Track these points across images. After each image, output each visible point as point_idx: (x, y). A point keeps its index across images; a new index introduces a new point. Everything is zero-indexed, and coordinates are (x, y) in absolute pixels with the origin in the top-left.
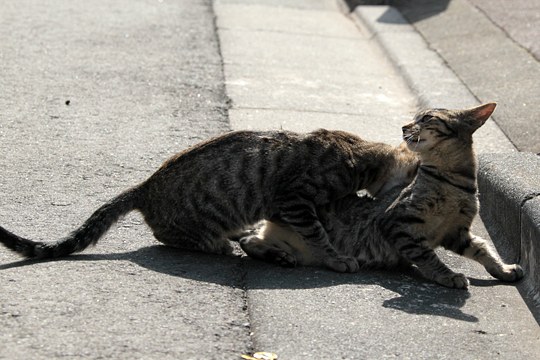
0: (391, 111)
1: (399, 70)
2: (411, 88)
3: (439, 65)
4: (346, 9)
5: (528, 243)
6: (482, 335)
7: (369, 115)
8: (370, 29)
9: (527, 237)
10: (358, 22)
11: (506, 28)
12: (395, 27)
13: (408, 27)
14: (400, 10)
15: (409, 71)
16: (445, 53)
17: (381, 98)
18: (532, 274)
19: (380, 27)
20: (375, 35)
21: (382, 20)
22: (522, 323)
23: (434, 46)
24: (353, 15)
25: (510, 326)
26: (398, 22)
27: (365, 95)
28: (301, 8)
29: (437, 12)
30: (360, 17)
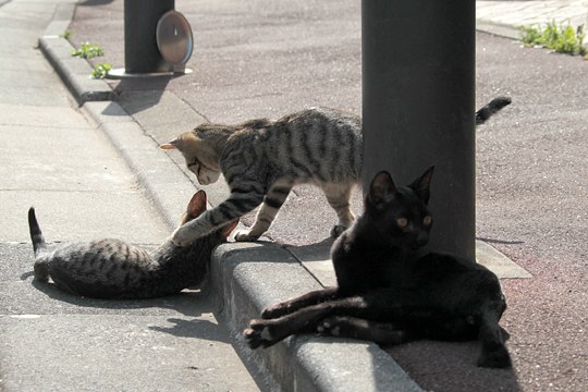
0: (115, 187)
1: (121, 153)
2: (131, 168)
3: (153, 148)
4: (76, 104)
5: (230, 292)
6: (194, 371)
7: (97, 191)
8: (96, 120)
9: (229, 287)
10: (86, 115)
11: (207, 116)
12: (117, 118)
13: (128, 117)
14: (121, 105)
15: (129, 153)
16: (159, 138)
17: (107, 176)
18: (234, 317)
19: (104, 118)
20: (100, 125)
21: (105, 113)
22: (227, 358)
23: (148, 132)
24: (82, 109)
25: (217, 361)
26: (119, 114)
27: (94, 175)
28: (38, 105)
29: (152, 105)
30: (87, 110)
